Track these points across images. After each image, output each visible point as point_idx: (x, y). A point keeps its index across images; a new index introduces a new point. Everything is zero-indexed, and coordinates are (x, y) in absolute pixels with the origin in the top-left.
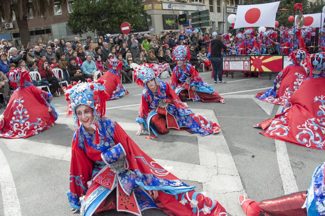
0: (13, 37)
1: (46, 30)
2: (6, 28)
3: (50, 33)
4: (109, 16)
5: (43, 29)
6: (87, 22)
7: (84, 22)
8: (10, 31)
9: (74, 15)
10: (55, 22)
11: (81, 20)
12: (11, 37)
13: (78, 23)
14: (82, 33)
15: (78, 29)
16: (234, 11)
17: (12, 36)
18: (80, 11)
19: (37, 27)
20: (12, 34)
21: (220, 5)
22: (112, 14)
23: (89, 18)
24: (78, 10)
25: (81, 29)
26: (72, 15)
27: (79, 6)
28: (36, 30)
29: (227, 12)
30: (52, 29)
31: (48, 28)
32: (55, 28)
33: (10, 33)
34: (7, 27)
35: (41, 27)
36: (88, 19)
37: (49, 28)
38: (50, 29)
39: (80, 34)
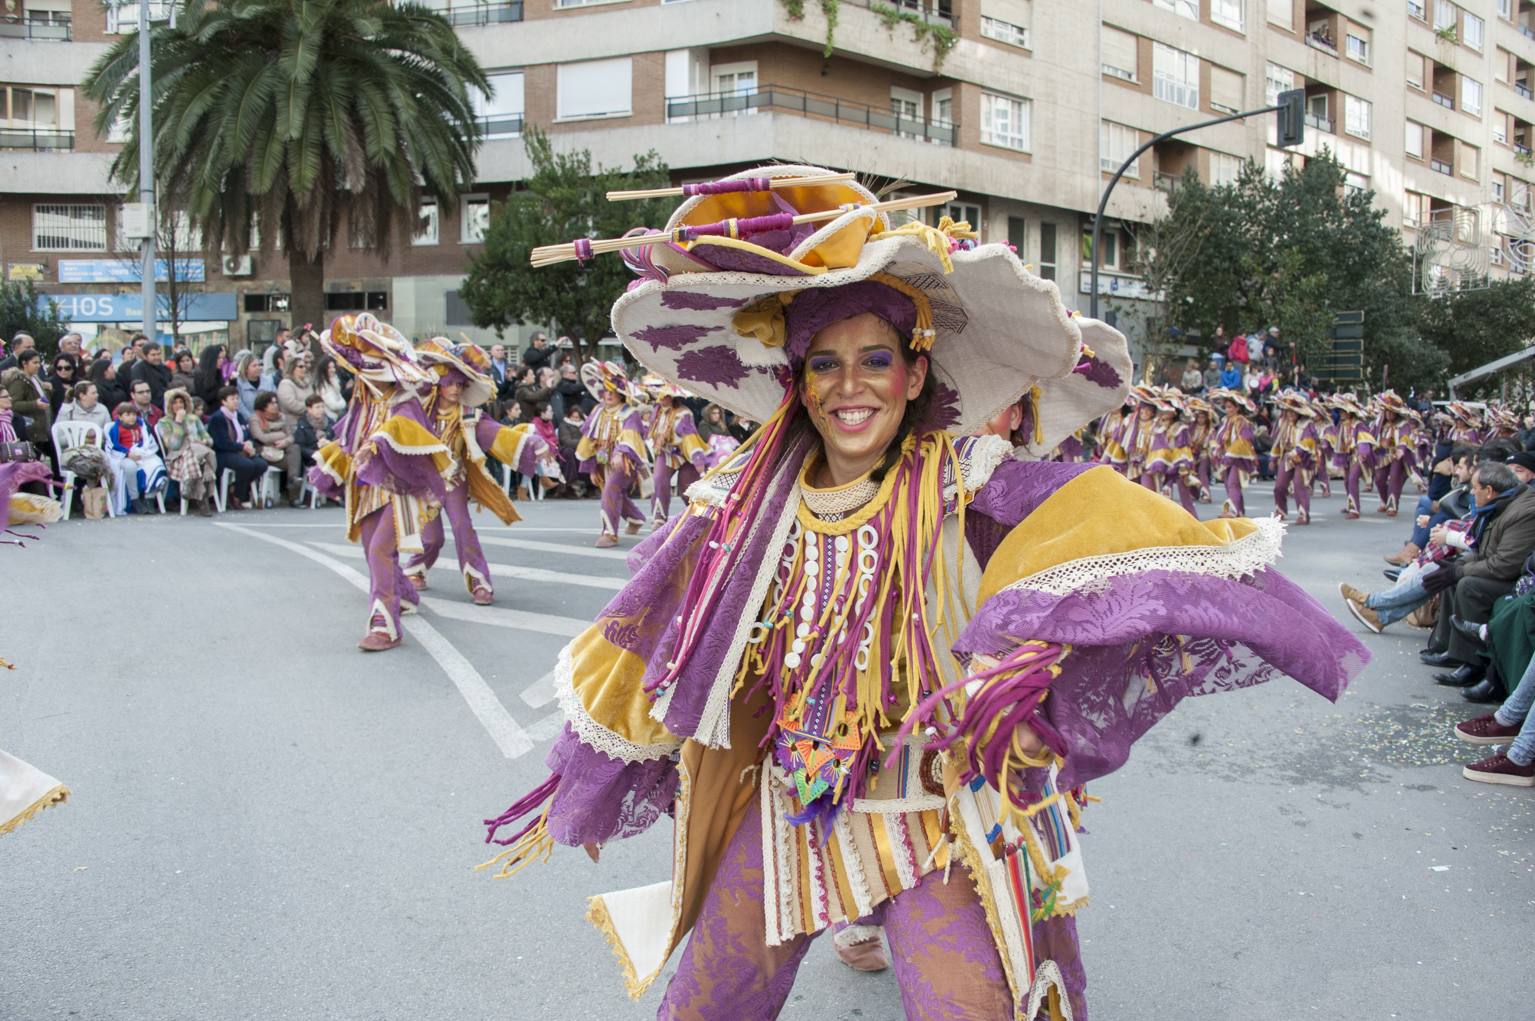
0: (242, 308)
1: (370, 294)
2: (226, 272)
3: (385, 307)
4: (602, 280)
5: (358, 289)
6: (526, 293)
7: (516, 292)
8: (237, 284)
9: (487, 265)
10: (407, 270)
11: (507, 284)
12: (238, 307)
13: (498, 291)
14: (507, 324)
15: (495, 311)
16: (1114, 289)
17: (242, 304)
18: (508, 255)
19: (337, 281)
20: (242, 297)
21: (1052, 260)
22: (611, 273)
23: (534, 281)
24: (501, 249)
25: (503, 314)
26: (481, 265)
27: (507, 239)
28: (335, 292)
29: (1083, 290)
30: (391, 294)
31: (378, 290)
32: (404, 290)
33: (235, 290)
34: (229, 268)
35: (353, 284)
36: (530, 284)
37: (383, 290)
38: (384, 294)
39: (500, 330)
